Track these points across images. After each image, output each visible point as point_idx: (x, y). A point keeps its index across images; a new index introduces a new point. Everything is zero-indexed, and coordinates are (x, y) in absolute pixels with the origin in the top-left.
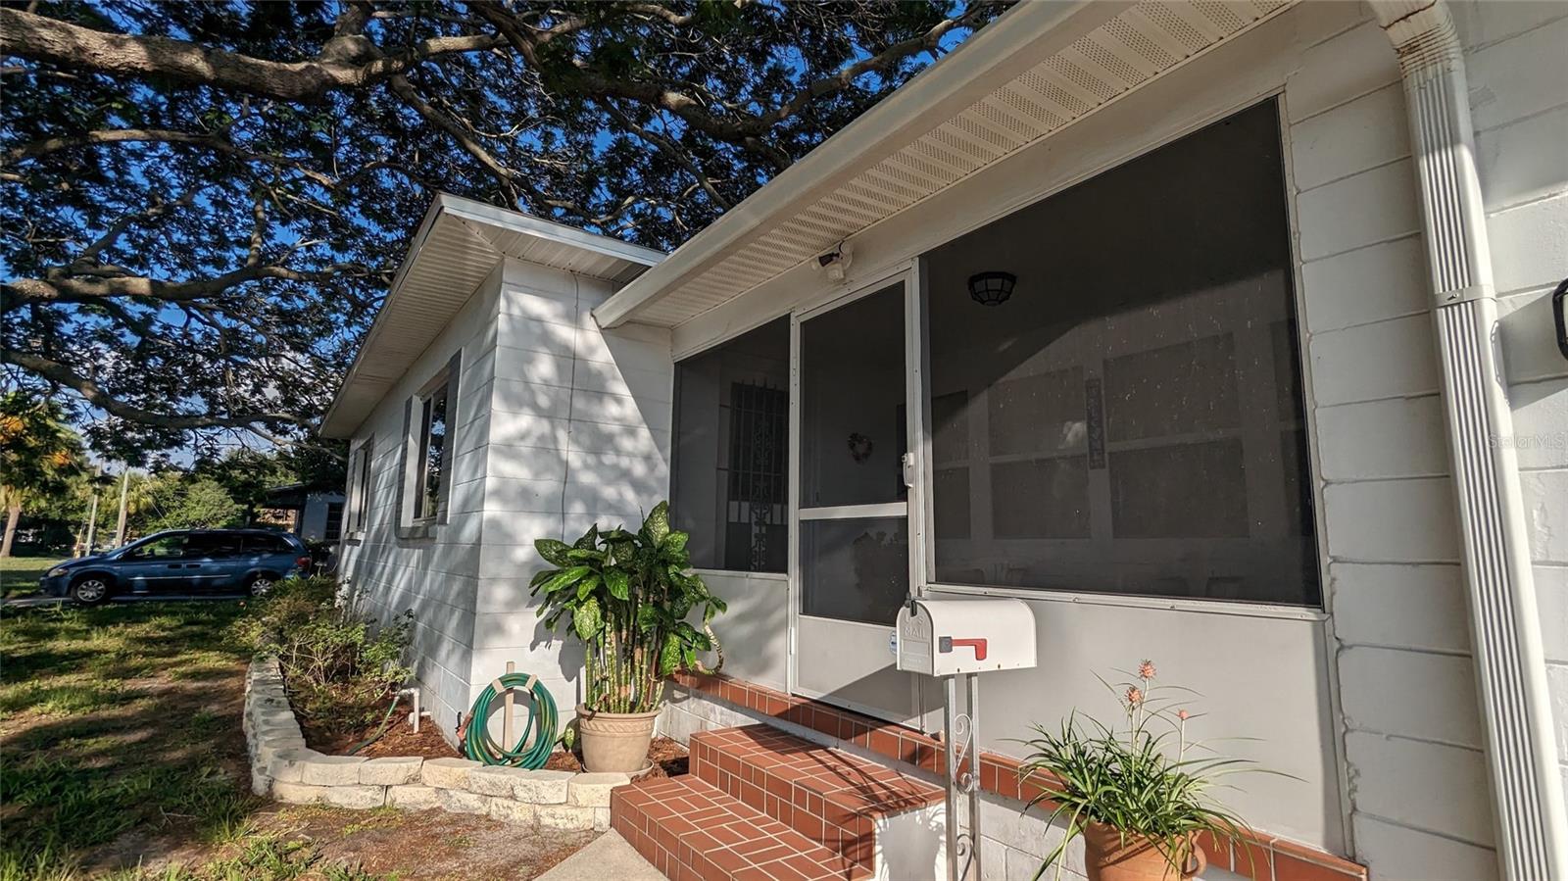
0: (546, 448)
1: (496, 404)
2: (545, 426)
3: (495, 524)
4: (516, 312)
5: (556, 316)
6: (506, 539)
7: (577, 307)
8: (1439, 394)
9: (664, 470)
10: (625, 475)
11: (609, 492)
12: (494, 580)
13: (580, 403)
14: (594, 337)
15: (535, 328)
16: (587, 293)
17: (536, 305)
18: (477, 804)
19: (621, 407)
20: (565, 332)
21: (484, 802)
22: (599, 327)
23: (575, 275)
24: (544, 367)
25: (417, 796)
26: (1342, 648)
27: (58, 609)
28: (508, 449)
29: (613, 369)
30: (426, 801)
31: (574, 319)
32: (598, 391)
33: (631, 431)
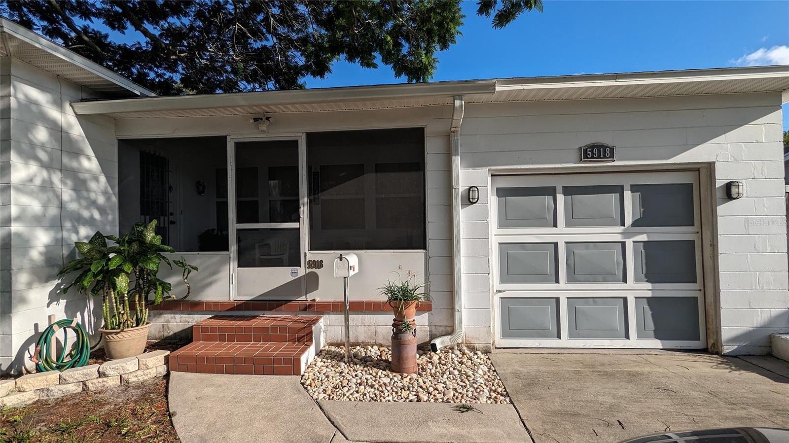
0: (47, 186)
1: (14, 158)
2: (45, 174)
3: (19, 235)
4: (21, 96)
5: (48, 102)
6: (26, 244)
7: (61, 98)
8: (450, 205)
9: (115, 199)
10: (94, 203)
11: (86, 214)
12: (20, 269)
13: (66, 160)
14: (73, 120)
15: (34, 108)
16: (68, 92)
17: (34, 93)
19: (90, 163)
20: (54, 113)
22: (75, 113)
23: (60, 79)
24: (41, 134)
25: (22, 398)
26: (429, 258)
28: (24, 187)
29: (84, 139)
30: (30, 399)
31: (59, 104)
32: (76, 153)
33: (96, 179)
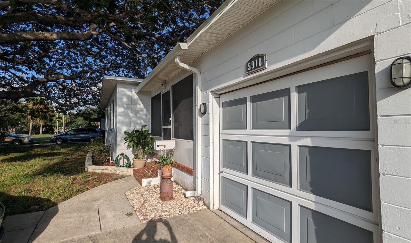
2: (126, 111)
4: (119, 92)
13: (133, 106)
15: (123, 93)
17: (123, 89)
18: (116, 172)
20: (129, 93)
21: (117, 172)
22: (136, 93)
23: (130, 84)
26: (194, 145)
27: (54, 145)
30: (109, 172)
31: (130, 90)
32: (136, 104)
33: (142, 110)
